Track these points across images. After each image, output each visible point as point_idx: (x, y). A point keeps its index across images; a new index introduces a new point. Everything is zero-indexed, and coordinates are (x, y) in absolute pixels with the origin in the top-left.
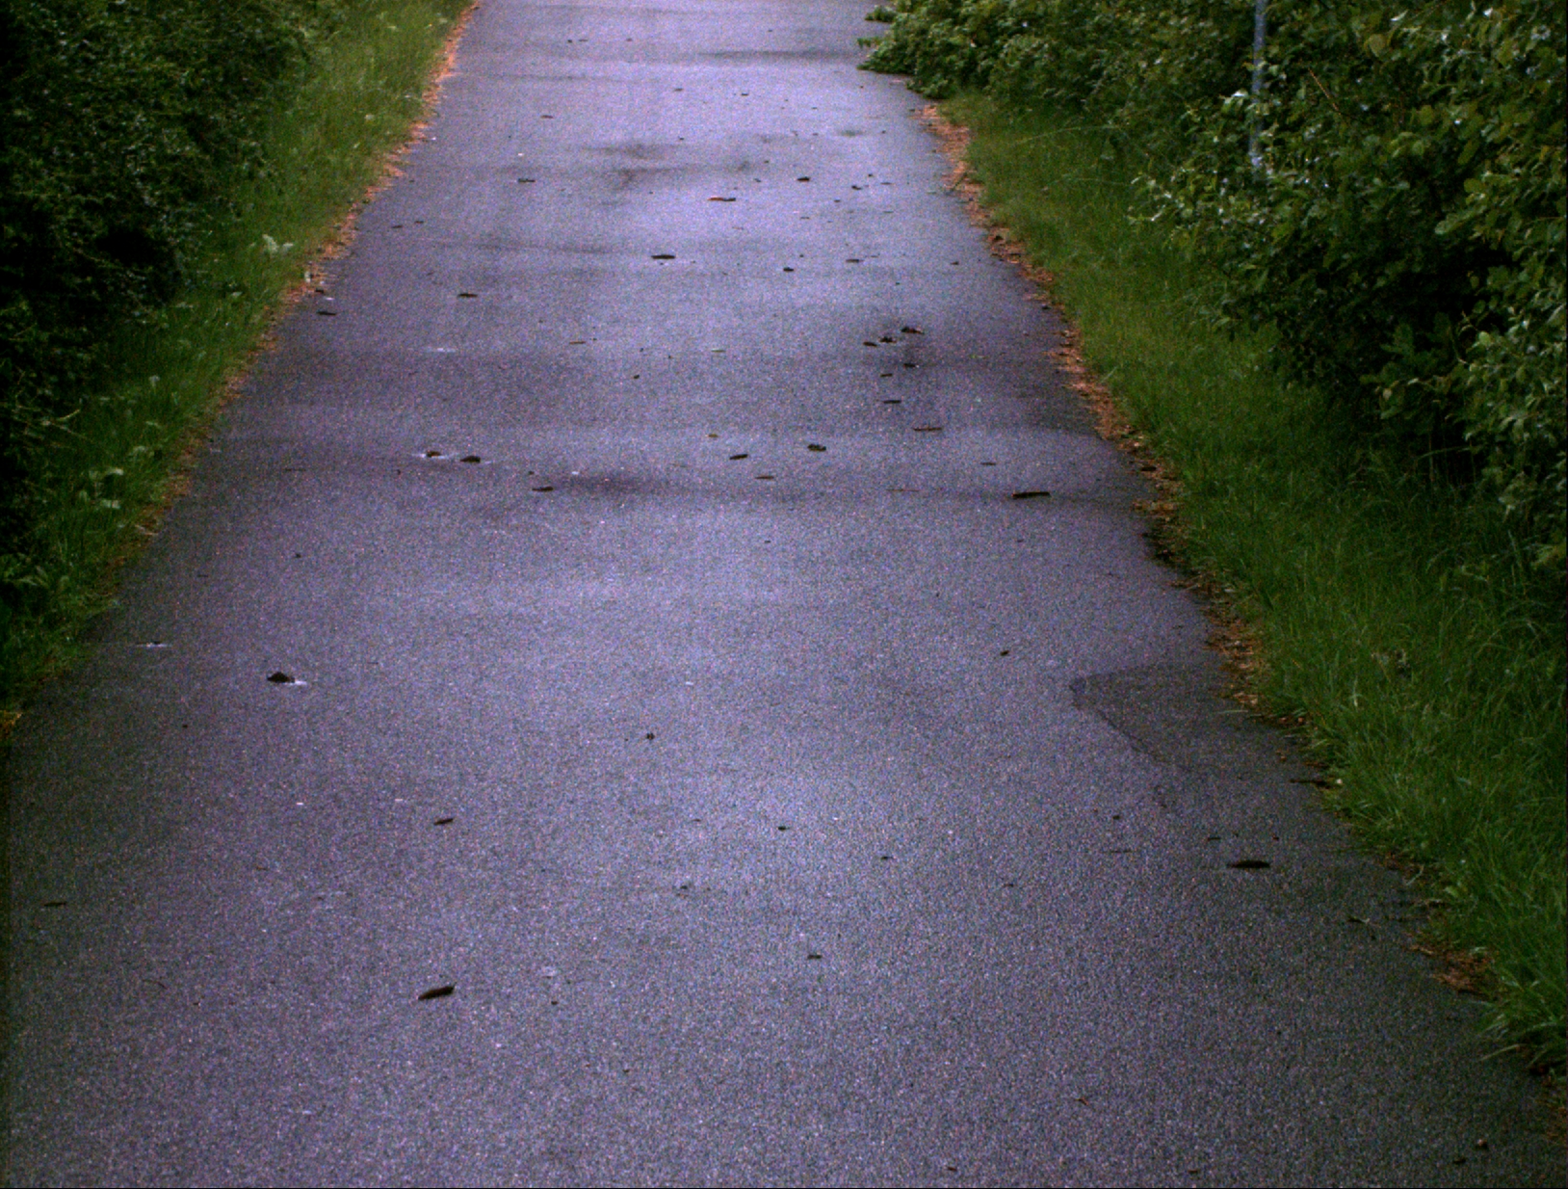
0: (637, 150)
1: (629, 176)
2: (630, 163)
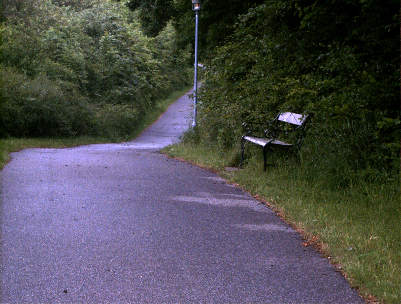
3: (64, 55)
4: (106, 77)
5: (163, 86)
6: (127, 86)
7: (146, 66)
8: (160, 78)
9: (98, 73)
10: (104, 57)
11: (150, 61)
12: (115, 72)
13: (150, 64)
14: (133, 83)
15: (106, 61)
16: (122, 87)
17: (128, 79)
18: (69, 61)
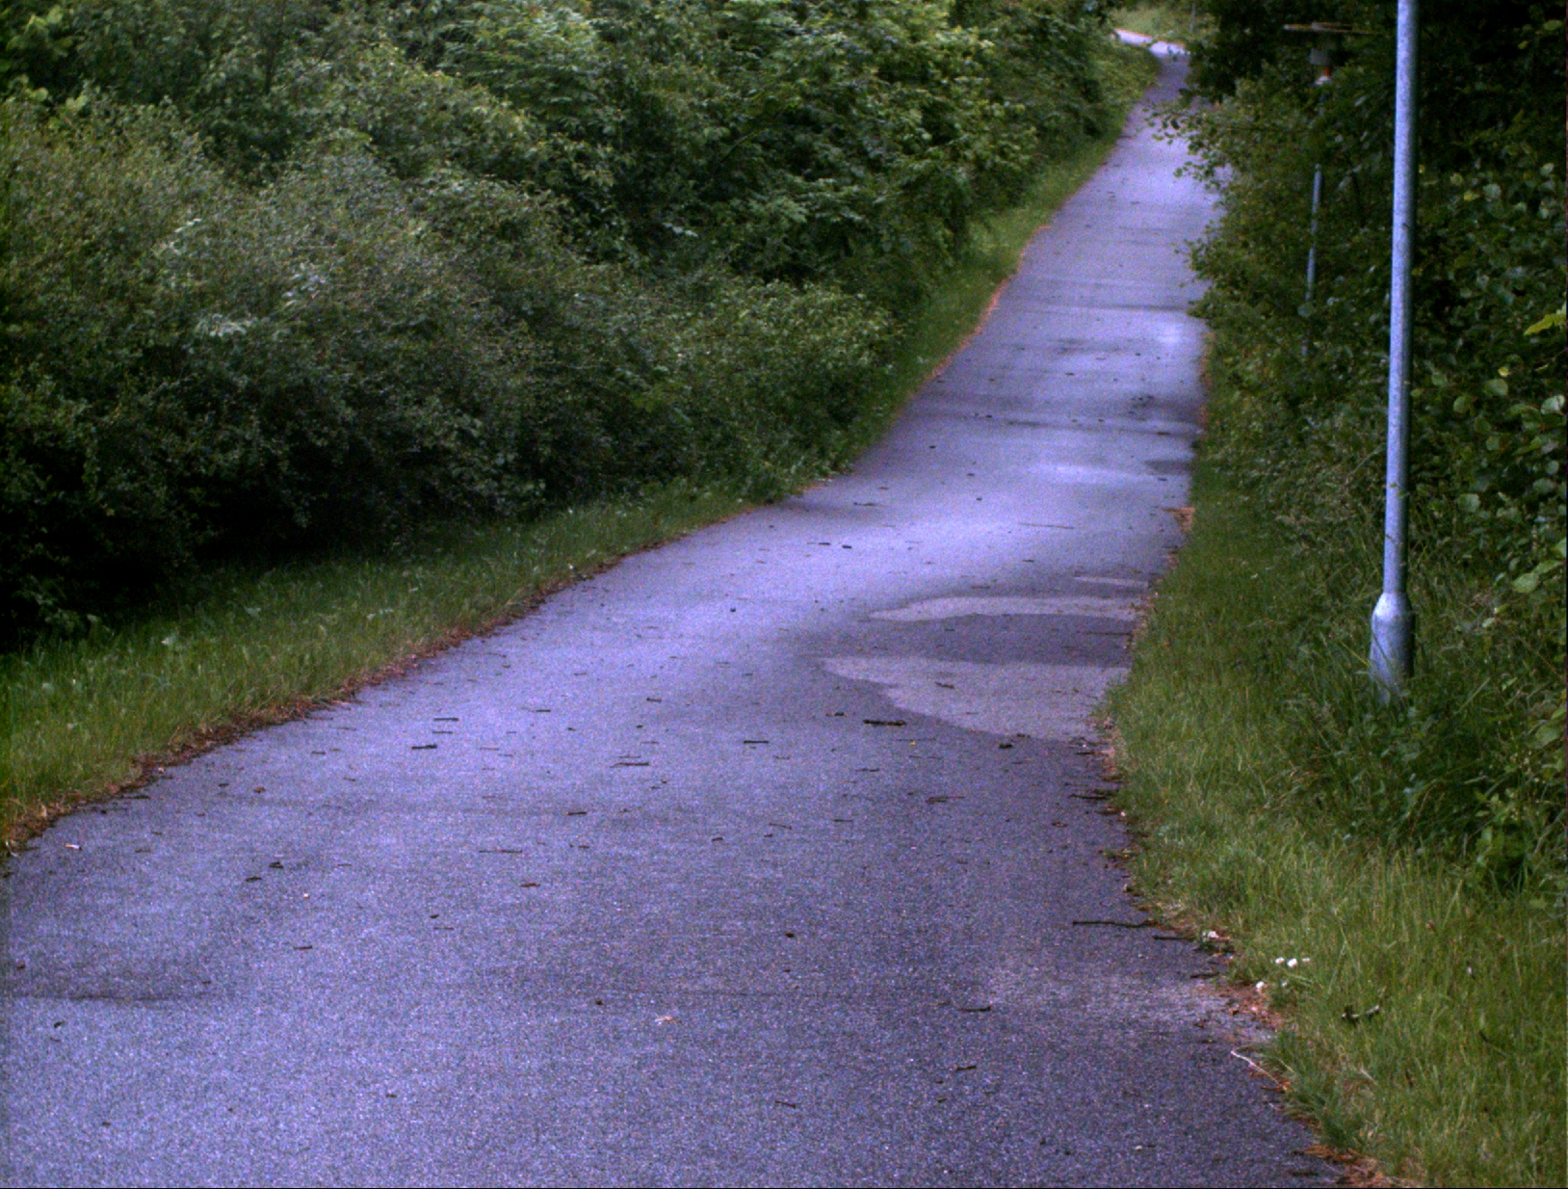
3: (483, 21)
4: (722, 131)
5: (1003, 155)
6: (832, 170)
7: (921, 56)
8: (987, 117)
9: (683, 113)
10: (717, 25)
11: (938, 35)
12: (771, 102)
13: (942, 48)
14: (866, 153)
15: (727, 43)
16: (809, 178)
17: (840, 133)
18: (508, 57)
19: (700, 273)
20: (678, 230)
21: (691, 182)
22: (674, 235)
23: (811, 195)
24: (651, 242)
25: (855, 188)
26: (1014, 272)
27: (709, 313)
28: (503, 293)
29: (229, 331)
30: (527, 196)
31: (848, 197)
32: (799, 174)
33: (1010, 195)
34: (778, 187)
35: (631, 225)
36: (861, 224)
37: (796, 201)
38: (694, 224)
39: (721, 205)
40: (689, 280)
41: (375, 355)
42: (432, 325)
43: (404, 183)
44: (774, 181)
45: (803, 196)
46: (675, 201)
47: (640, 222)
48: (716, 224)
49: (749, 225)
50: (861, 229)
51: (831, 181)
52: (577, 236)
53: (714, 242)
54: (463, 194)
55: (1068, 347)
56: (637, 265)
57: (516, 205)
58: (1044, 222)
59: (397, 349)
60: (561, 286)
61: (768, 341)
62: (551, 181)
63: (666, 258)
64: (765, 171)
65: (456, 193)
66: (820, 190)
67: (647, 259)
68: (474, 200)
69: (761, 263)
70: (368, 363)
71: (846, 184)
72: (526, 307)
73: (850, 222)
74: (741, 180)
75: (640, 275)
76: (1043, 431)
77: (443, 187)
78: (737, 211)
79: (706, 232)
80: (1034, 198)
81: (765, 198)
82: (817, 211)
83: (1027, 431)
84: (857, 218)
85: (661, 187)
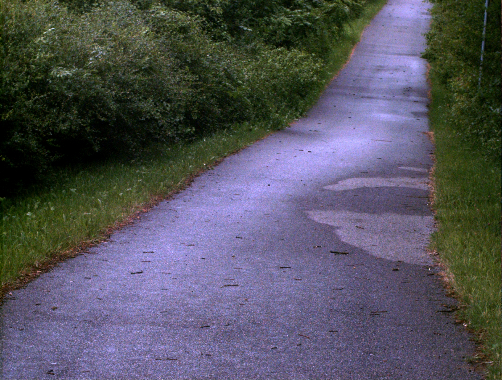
0: (381, 67)
1: (379, 70)
2: (379, 68)
19: (253, 44)
20: (245, 28)
21: (250, 11)
22: (244, 30)
23: (292, 15)
24: (235, 33)
25: (308, 13)
26: (359, 41)
27: (257, 60)
28: (179, 54)
29: (65, 74)
30: (189, 17)
31: (305, 16)
32: (288, 8)
33: (356, 14)
34: (280, 12)
35: (228, 26)
36: (310, 26)
37: (287, 18)
38: (251, 26)
39: (261, 19)
40: (249, 47)
41: (127, 82)
42: (151, 68)
43: (142, 11)
44: (279, 10)
45: (290, 16)
46: (244, 17)
47: (231, 25)
48: (259, 26)
49: (271, 27)
50: (310, 27)
51: (300, 10)
52: (208, 31)
53: (258, 33)
54: (165, 16)
55: (380, 69)
56: (230, 41)
57: (185, 21)
58: (368, 24)
59: (136, 80)
60: (202, 52)
61: (279, 71)
62: (199, 11)
63: (241, 39)
64: (276, 7)
65: (162, 16)
66: (295, 14)
67: (234, 39)
68: (169, 19)
69: (275, 40)
70: (124, 85)
71: (305, 12)
72: (189, 60)
73: (306, 25)
74: (267, 10)
75: (231, 45)
76: (374, 100)
77: (157, 13)
78: (266, 21)
79: (255, 29)
80: (365, 15)
81: (276, 16)
82: (295, 21)
83: (368, 100)
84: (309, 24)
85: (239, 12)
